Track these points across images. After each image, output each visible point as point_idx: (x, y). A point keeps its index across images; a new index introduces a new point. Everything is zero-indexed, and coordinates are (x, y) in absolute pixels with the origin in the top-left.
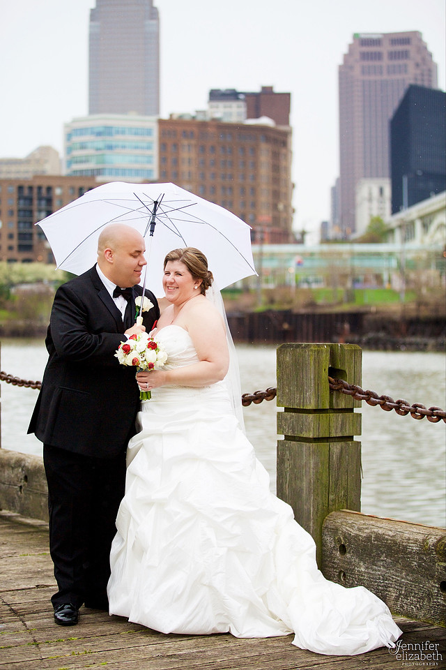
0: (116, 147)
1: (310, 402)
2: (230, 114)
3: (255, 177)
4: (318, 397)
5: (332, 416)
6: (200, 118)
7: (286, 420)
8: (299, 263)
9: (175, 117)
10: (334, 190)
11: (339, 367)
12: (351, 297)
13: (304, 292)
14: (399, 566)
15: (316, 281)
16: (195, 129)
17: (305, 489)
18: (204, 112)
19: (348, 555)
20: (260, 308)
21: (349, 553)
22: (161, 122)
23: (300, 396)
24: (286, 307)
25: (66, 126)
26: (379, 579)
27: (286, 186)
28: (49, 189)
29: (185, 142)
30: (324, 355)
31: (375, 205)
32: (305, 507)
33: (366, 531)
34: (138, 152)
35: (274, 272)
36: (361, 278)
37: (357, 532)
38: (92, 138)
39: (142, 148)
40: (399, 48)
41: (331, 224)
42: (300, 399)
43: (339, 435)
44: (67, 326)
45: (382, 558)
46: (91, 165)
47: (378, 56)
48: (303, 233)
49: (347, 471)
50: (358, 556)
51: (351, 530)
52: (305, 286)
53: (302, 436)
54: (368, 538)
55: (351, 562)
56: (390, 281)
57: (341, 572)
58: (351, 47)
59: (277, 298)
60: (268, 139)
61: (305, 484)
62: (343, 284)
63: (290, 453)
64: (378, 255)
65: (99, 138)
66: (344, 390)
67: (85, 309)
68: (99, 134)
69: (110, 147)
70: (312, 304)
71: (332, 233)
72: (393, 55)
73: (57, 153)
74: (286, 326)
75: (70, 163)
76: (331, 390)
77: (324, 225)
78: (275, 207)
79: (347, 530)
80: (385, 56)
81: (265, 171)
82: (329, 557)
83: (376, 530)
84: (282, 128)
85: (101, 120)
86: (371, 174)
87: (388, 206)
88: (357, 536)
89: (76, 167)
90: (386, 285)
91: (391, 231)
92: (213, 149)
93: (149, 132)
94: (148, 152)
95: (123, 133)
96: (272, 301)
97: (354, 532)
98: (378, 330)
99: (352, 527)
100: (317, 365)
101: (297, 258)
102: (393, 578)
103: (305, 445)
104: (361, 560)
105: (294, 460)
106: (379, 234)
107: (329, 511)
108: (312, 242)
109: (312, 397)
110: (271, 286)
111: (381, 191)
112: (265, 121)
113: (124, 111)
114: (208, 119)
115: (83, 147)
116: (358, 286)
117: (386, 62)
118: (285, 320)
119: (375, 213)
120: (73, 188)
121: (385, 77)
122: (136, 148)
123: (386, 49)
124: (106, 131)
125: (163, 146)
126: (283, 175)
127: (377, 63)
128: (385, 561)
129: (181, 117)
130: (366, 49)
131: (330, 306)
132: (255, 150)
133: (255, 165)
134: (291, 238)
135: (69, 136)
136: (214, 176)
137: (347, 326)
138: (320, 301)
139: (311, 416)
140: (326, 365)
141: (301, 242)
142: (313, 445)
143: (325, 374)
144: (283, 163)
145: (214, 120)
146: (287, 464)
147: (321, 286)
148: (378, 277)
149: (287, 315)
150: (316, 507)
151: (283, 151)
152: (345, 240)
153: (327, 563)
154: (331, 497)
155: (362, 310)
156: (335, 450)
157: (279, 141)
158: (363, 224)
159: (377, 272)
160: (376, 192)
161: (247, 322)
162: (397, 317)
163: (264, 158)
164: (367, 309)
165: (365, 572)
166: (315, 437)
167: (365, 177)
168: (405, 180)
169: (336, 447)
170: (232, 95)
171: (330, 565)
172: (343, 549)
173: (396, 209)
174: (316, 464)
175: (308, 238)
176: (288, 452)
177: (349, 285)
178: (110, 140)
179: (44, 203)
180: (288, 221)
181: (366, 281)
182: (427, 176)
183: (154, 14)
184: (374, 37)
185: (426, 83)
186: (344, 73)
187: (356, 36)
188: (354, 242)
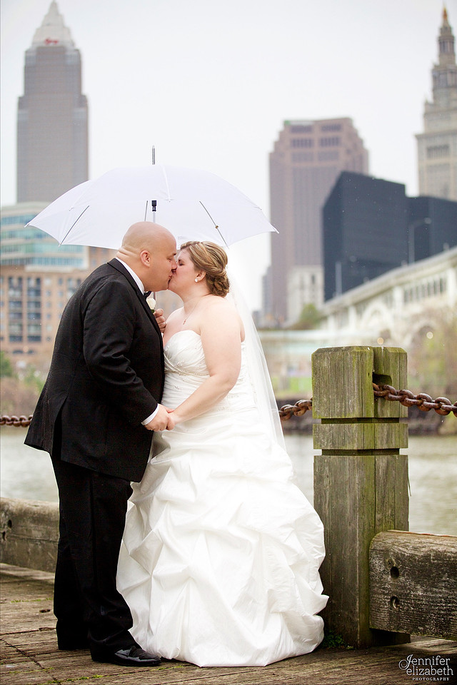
0: (46, 235)
1: (354, 410)
4: (362, 403)
5: (378, 426)
7: (324, 432)
10: (264, 278)
11: (383, 372)
12: (286, 384)
17: (349, 507)
19: (402, 579)
21: (403, 575)
23: (341, 405)
30: (368, 358)
31: (307, 293)
32: (350, 528)
33: (423, 549)
36: (295, 365)
37: (413, 552)
38: (21, 226)
40: (330, 134)
41: (262, 314)
42: (341, 408)
43: (385, 447)
45: (444, 579)
46: (20, 255)
47: (308, 143)
49: (394, 488)
51: (406, 550)
53: (344, 448)
54: (427, 558)
55: (405, 586)
57: (392, 598)
58: (282, 134)
61: (348, 502)
62: (277, 372)
63: (330, 470)
64: (311, 342)
66: (390, 395)
69: (40, 236)
72: (324, 142)
76: (376, 396)
77: (256, 314)
79: (400, 550)
80: (316, 143)
82: (378, 583)
83: (435, 548)
85: (29, 209)
86: (302, 261)
87: (320, 294)
88: (412, 556)
89: (4, 255)
97: (408, 552)
99: (405, 546)
100: (360, 369)
103: (348, 459)
104: (418, 582)
105: (335, 477)
106: (312, 322)
107: (375, 532)
109: (355, 405)
111: (313, 279)
115: (12, 234)
116: (293, 374)
117: (316, 149)
119: (308, 300)
120: (2, 277)
121: (316, 164)
123: (316, 135)
127: (307, 150)
128: (447, 581)
130: (297, 136)
139: (355, 425)
140: (370, 369)
142: (358, 458)
143: (369, 379)
146: (326, 482)
150: (362, 527)
152: (278, 328)
153: (376, 589)
154: (378, 516)
156: (381, 464)
158: (295, 312)
160: (307, 280)
165: (423, 596)
166: (360, 448)
167: (297, 265)
168: (338, 268)
169: (382, 461)
171: (380, 591)
172: (395, 572)
173: (329, 294)
174: (361, 479)
176: (327, 468)
177: (283, 372)
181: (300, 368)
182: (361, 263)
183: (83, 101)
184: (304, 124)
185: (357, 170)
186: (275, 161)
187: (286, 123)
188: (287, 329)
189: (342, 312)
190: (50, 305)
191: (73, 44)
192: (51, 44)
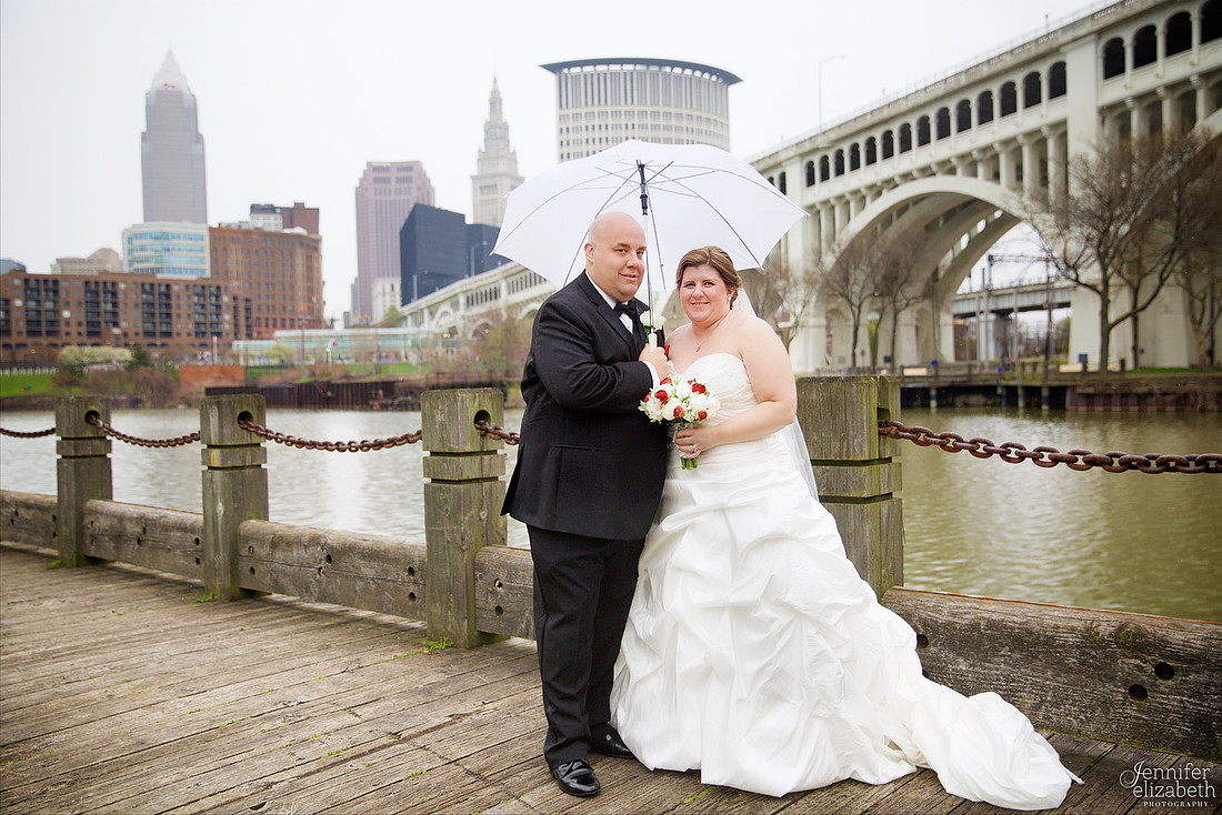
0: (174, 249)
1: (861, 452)
2: (269, 225)
3: (292, 276)
4: (870, 443)
5: (881, 468)
6: (244, 227)
8: (334, 344)
9: (223, 226)
10: (354, 288)
12: (378, 370)
13: (338, 366)
14: (1039, 663)
15: (348, 358)
16: (241, 236)
18: (247, 222)
19: (932, 649)
20: (305, 379)
21: (935, 645)
22: (211, 229)
23: (842, 444)
24: (326, 379)
25: (127, 230)
26: (998, 680)
27: (319, 283)
28: (114, 284)
29: (232, 246)
30: (873, 390)
31: (388, 299)
33: (967, 616)
34: (193, 254)
35: (314, 352)
36: (384, 355)
37: (950, 619)
38: (152, 241)
39: (196, 251)
40: (404, 174)
41: (352, 313)
42: (841, 448)
43: (886, 491)
44: (571, 357)
45: (1002, 653)
46: (151, 265)
47: (387, 180)
48: (332, 321)
49: (893, 537)
50: (951, 650)
51: (938, 616)
52: (339, 362)
53: (846, 495)
54: (974, 627)
55: (939, 659)
56: (406, 357)
58: (365, 173)
59: (318, 372)
60: (302, 245)
62: (371, 361)
64: (396, 336)
65: (158, 242)
67: (590, 332)
68: (157, 238)
69: (168, 250)
70: (347, 376)
71: (354, 321)
72: (399, 180)
73: (117, 255)
74: (329, 394)
75: (131, 262)
76: (880, 434)
77: (347, 314)
78: (310, 299)
79: (928, 615)
80: (393, 181)
81: (300, 271)
83: (986, 615)
84: (313, 236)
85: (157, 227)
86: (383, 274)
87: (398, 299)
88: (949, 623)
89: (136, 266)
90: (404, 360)
91: (405, 318)
92: (257, 252)
93: (201, 238)
94: (201, 255)
95: (179, 238)
96: (313, 375)
97: (943, 618)
98: (406, 395)
99: (936, 611)
101: (333, 340)
102: (1027, 679)
103: (853, 507)
104: (960, 655)
106: (394, 320)
107: (882, 590)
108: (339, 327)
109: (864, 445)
110: (313, 362)
111: (392, 287)
112: (299, 230)
113: (177, 219)
114: (251, 227)
115: (143, 249)
116: (383, 361)
117: (393, 185)
118: (328, 390)
119: (389, 304)
120: (136, 283)
121: (393, 197)
122: (191, 250)
123: (393, 175)
124: (164, 236)
125: (214, 250)
126: (315, 274)
127: (387, 186)
128: (1009, 656)
129: (228, 226)
130: (377, 175)
131: (360, 377)
132: (292, 254)
133: (292, 266)
134: (323, 325)
135: (130, 240)
136: (259, 275)
137: (381, 392)
138: (353, 374)
139: (864, 469)
140: (875, 402)
141: (331, 327)
142: (867, 507)
143: (875, 415)
144: (315, 265)
145: (256, 229)
147: (352, 361)
148: (397, 355)
149: (329, 385)
151: (316, 254)
152: (367, 326)
154: (883, 571)
155: (392, 379)
156: (884, 511)
157: (312, 246)
158: (379, 313)
159: (396, 350)
160: (388, 288)
161: (296, 391)
163: (300, 260)
164: (395, 379)
165: (967, 671)
166: (869, 496)
167: (379, 276)
168: (415, 278)
169: (885, 506)
170: (271, 209)
173: (406, 300)
174: (871, 531)
175: (336, 324)
177: (375, 360)
178: (166, 243)
179: (109, 295)
180: (320, 311)
181: (387, 357)
182: (431, 275)
183: (199, 139)
184: (384, 165)
185: (426, 203)
186: (360, 194)
187: (369, 164)
188: (375, 327)
189: (417, 317)
190: (179, 306)
191: (189, 89)
192: (170, 89)
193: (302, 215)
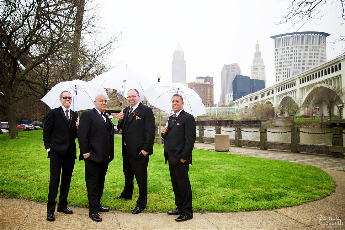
2: (201, 82)
6: (195, 83)
8: (217, 111)
10: (220, 96)
12: (228, 117)
13: (219, 116)
16: (195, 85)
18: (196, 81)
20: (211, 119)
22: (188, 83)
24: (216, 119)
29: (193, 87)
35: (213, 112)
36: (229, 113)
47: (229, 69)
48: (216, 105)
56: (235, 114)
58: (223, 67)
60: (209, 86)
64: (232, 108)
70: (221, 119)
71: (220, 104)
74: (217, 123)
77: (219, 102)
78: (211, 100)
80: (231, 69)
81: (209, 93)
84: (212, 84)
87: (232, 99)
91: (234, 104)
92: (199, 89)
93: (186, 86)
96: (213, 118)
98: (236, 123)
106: (231, 105)
108: (218, 106)
110: (212, 115)
111: (230, 95)
112: (208, 83)
116: (229, 115)
119: (230, 100)
121: (231, 73)
123: (231, 67)
126: (212, 93)
129: (192, 83)
130: (227, 67)
131: (224, 119)
132: (207, 89)
133: (207, 91)
134: (214, 106)
137: (230, 123)
144: (212, 91)
145: (198, 83)
147: (222, 115)
152: (224, 106)
155: (232, 119)
157: (211, 87)
158: (227, 103)
159: (232, 112)
161: (209, 122)
162: (240, 121)
163: (209, 90)
167: (227, 93)
170: (202, 78)
173: (234, 100)
177: (227, 115)
180: (213, 102)
182: (241, 93)
183: (184, 62)
184: (228, 65)
186: (222, 73)
187: (224, 65)
188: (226, 106)
189: (237, 103)
192: (178, 51)
193: (209, 79)
